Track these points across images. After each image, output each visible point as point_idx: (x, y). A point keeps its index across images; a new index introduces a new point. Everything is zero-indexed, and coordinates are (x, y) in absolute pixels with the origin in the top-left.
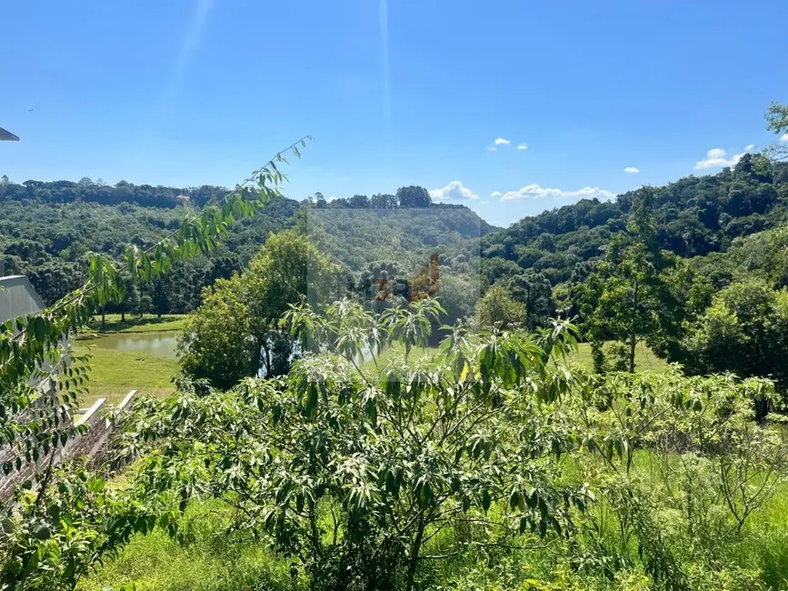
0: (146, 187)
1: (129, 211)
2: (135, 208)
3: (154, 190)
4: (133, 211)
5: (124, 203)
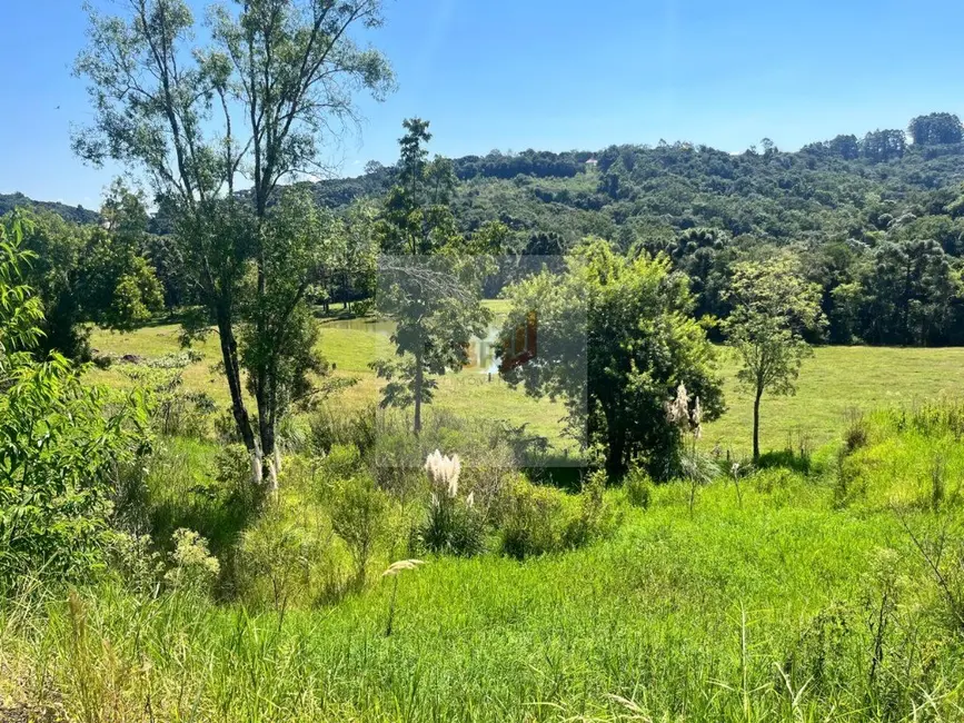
0: (548, 154)
1: (524, 184)
2: (532, 179)
3: (553, 156)
4: (528, 183)
5: (521, 175)
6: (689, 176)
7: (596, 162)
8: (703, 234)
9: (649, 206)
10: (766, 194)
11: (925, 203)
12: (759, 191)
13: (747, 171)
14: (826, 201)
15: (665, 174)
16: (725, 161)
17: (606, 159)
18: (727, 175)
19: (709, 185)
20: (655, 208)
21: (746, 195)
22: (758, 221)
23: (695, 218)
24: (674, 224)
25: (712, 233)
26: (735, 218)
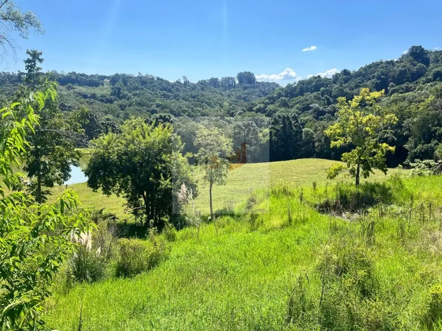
0: (83, 75)
1: (72, 88)
2: (76, 87)
3: (87, 76)
4: (74, 88)
5: (70, 84)
6: (153, 90)
7: (108, 81)
8: (165, 116)
9: (136, 103)
10: (186, 100)
11: (246, 107)
12: (183, 99)
13: (178, 90)
14: (209, 104)
15: (142, 89)
16: (168, 84)
17: (114, 80)
18: (170, 91)
19: (162, 95)
20: (139, 104)
21: (178, 100)
22: (184, 112)
23: (157, 109)
24: (148, 111)
25: (169, 116)
26: (174, 110)
